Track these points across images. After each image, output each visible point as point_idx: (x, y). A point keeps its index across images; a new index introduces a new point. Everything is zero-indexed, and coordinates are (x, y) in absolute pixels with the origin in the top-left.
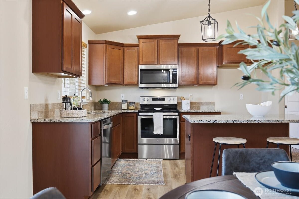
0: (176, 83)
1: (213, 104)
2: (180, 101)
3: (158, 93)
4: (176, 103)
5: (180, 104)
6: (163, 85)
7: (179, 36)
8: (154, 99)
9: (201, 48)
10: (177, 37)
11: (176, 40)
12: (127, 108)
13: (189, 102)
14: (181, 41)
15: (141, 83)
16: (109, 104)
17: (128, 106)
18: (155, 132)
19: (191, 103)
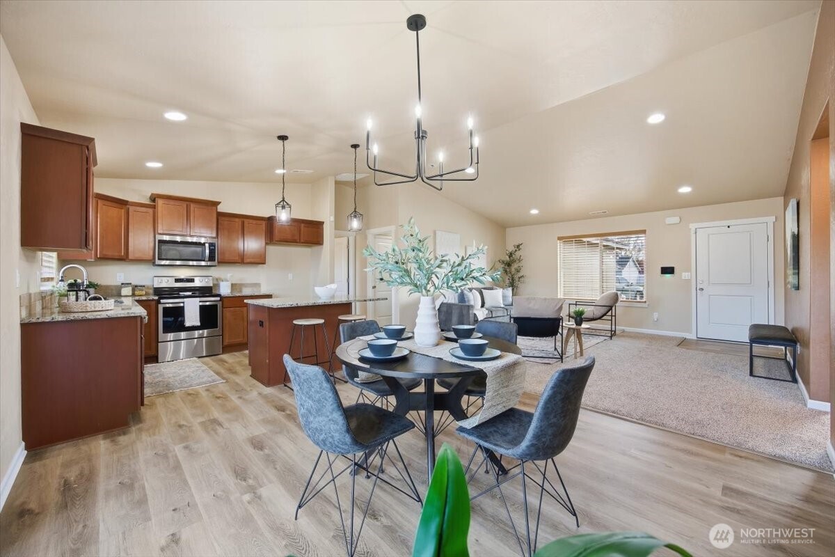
0: (215, 260)
1: (257, 285)
2: (216, 282)
3: (184, 273)
4: (212, 285)
5: (217, 286)
6: (191, 263)
7: (219, 203)
8: (177, 280)
9: (246, 221)
10: (216, 204)
11: (214, 208)
12: (131, 294)
13: (229, 284)
14: (221, 208)
15: (159, 259)
16: (96, 289)
17: (133, 290)
18: (188, 324)
19: (233, 285)
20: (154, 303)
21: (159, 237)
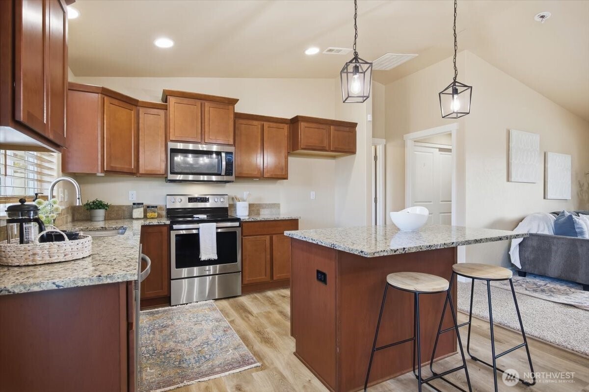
0: (232, 175)
1: (277, 206)
2: (232, 202)
3: (197, 191)
4: (228, 206)
5: (233, 206)
6: (202, 178)
7: (237, 101)
8: (191, 200)
9: (266, 124)
10: (233, 102)
11: (231, 107)
12: (142, 217)
13: (246, 204)
14: (239, 108)
15: (172, 173)
16: (106, 210)
17: (145, 211)
18: (204, 257)
19: (251, 206)
20: (165, 229)
21: (171, 145)
